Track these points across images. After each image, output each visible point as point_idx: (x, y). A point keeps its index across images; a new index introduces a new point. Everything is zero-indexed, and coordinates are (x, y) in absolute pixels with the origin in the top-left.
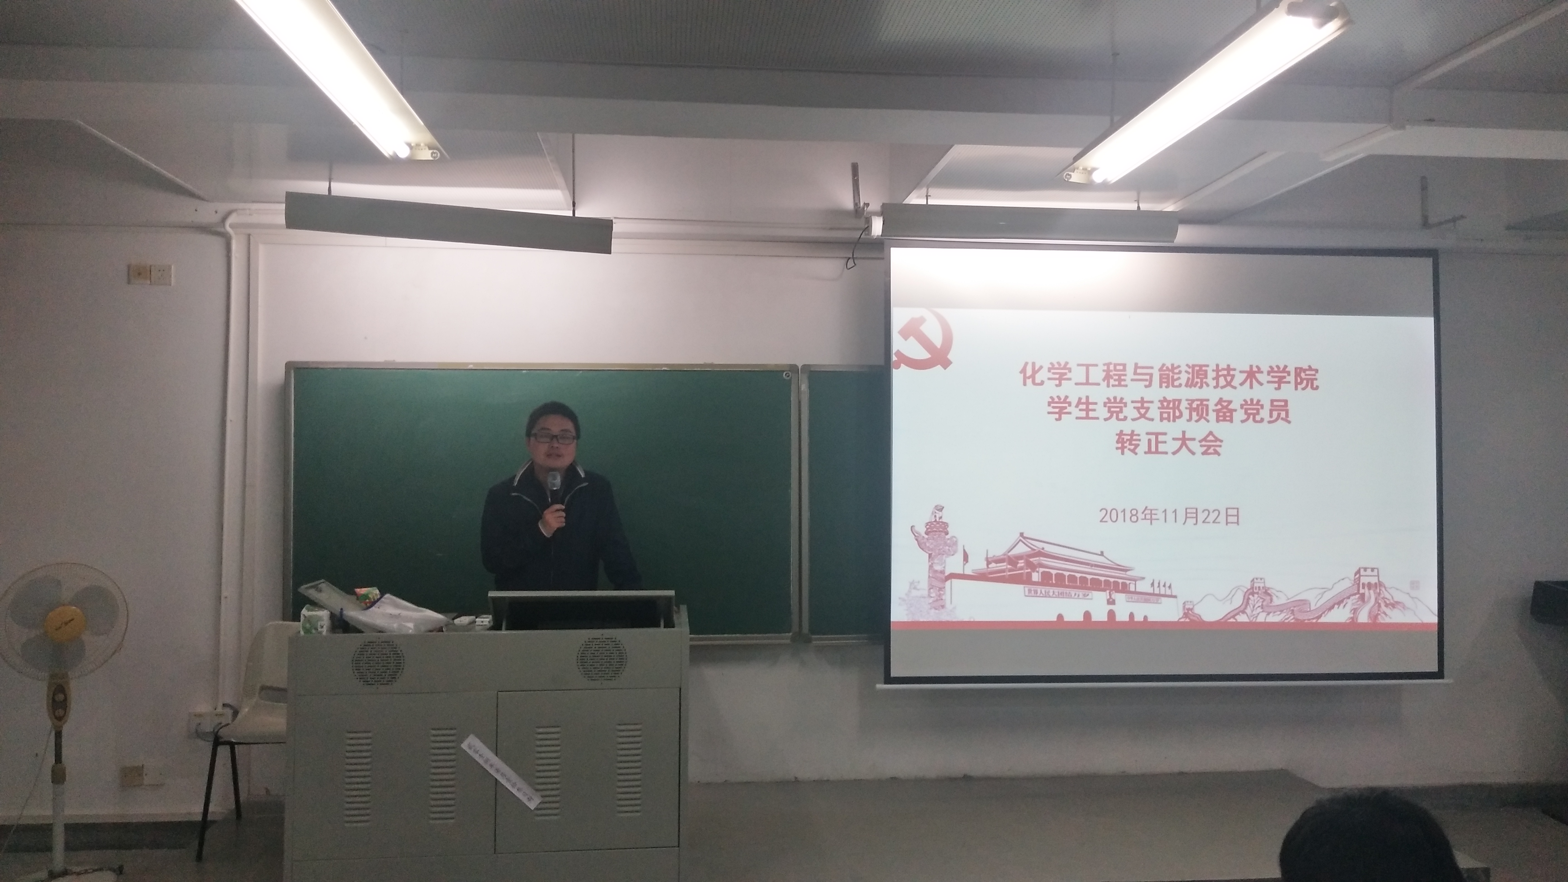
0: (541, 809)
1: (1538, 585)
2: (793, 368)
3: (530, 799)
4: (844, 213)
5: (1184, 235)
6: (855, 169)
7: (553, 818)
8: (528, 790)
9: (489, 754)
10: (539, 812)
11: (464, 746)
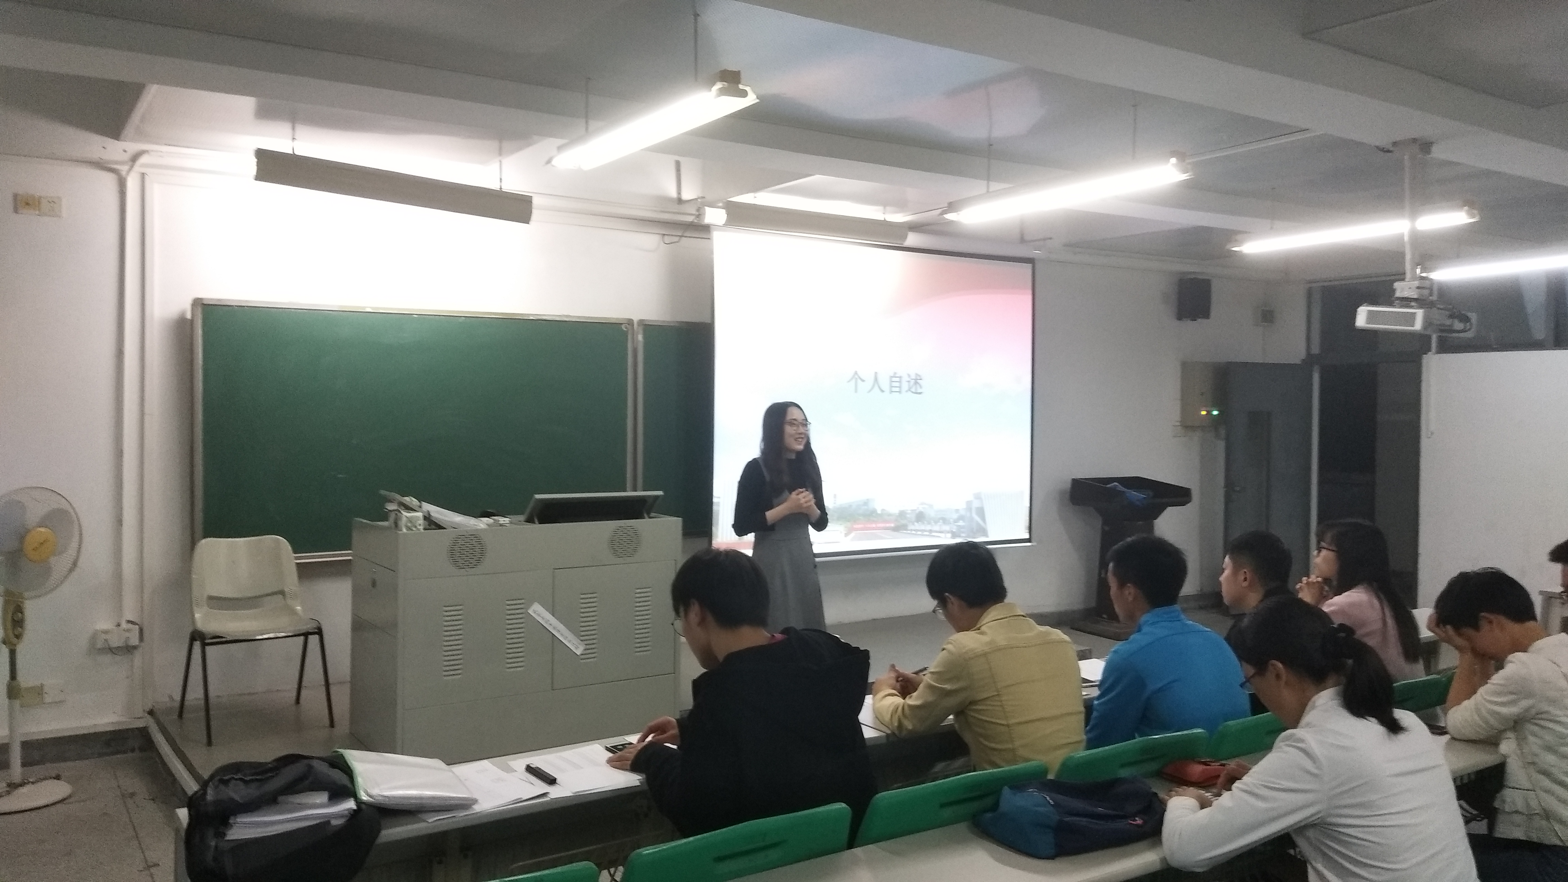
0: (585, 654)
1: (1073, 480)
2: (630, 322)
3: (577, 648)
4: (669, 200)
5: (912, 239)
6: (678, 164)
7: (592, 660)
8: (576, 641)
9: (548, 616)
10: (583, 657)
11: (530, 611)
